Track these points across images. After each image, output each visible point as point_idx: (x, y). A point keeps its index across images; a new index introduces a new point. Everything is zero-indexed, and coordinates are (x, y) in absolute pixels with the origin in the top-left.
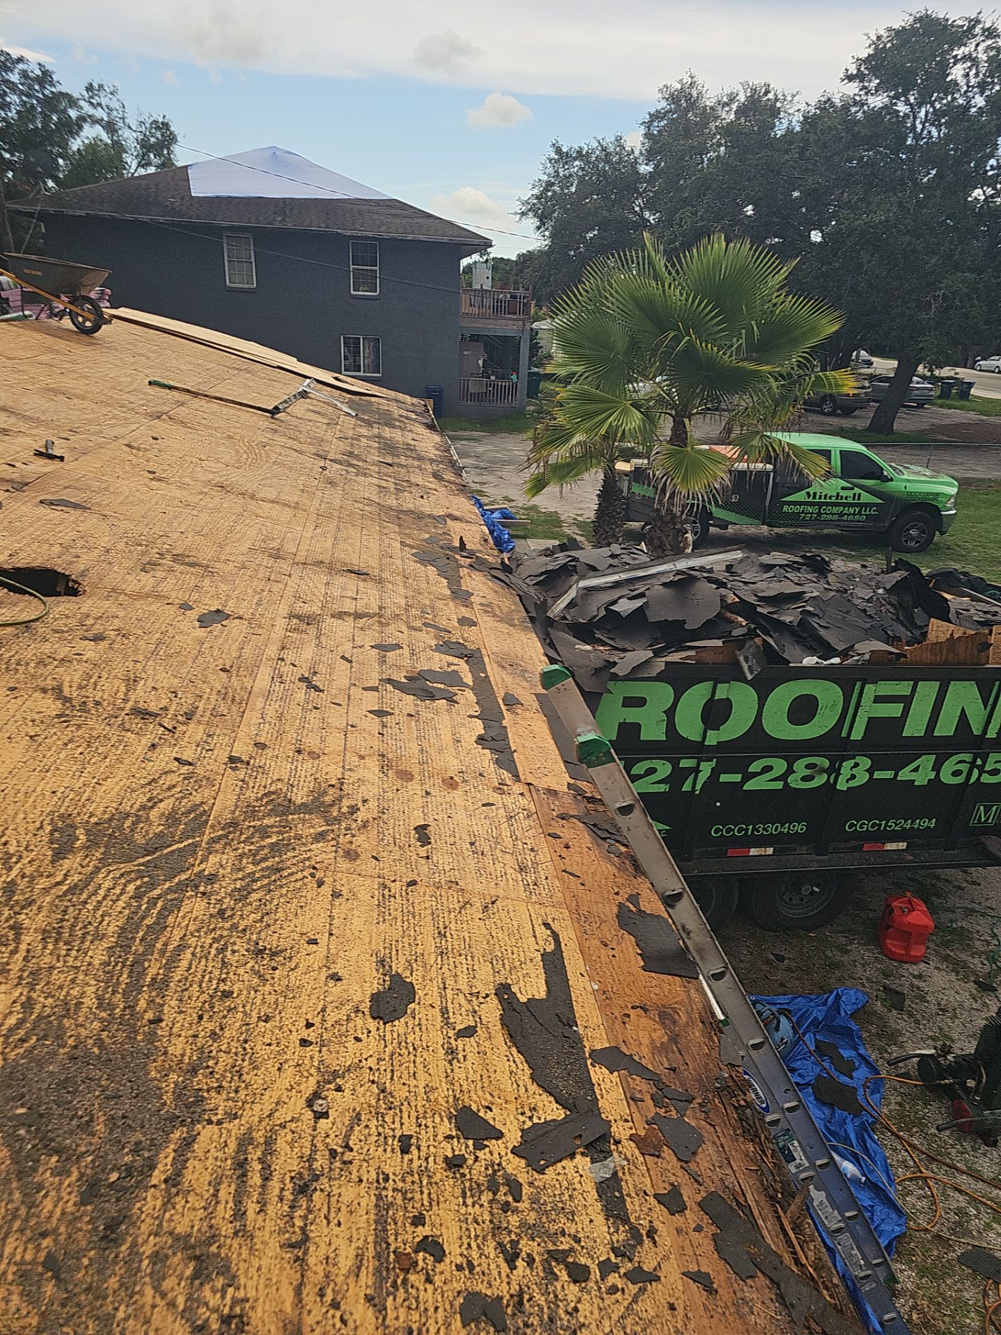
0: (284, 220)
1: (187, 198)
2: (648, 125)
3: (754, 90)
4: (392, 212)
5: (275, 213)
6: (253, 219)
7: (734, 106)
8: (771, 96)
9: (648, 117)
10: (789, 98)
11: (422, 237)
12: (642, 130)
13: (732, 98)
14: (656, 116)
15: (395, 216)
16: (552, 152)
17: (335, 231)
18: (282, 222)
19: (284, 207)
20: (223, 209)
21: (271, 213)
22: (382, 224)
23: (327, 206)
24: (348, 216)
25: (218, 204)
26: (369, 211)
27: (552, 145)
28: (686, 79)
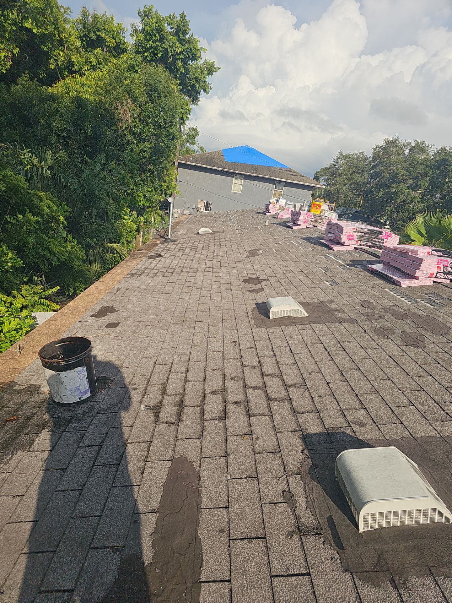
0: (256, 172)
1: (224, 162)
2: (375, 149)
3: (417, 142)
4: (291, 173)
5: (253, 170)
6: (247, 171)
7: (409, 148)
8: (424, 145)
9: (375, 146)
10: (430, 146)
11: (301, 183)
12: (372, 151)
13: (409, 144)
14: (378, 147)
15: (292, 175)
16: (338, 155)
17: (273, 178)
18: (256, 173)
19: (255, 168)
20: (236, 167)
21: (251, 169)
22: (288, 177)
23: (269, 169)
24: (276, 173)
25: (234, 165)
26: (283, 172)
27: (339, 153)
28: (395, 138)
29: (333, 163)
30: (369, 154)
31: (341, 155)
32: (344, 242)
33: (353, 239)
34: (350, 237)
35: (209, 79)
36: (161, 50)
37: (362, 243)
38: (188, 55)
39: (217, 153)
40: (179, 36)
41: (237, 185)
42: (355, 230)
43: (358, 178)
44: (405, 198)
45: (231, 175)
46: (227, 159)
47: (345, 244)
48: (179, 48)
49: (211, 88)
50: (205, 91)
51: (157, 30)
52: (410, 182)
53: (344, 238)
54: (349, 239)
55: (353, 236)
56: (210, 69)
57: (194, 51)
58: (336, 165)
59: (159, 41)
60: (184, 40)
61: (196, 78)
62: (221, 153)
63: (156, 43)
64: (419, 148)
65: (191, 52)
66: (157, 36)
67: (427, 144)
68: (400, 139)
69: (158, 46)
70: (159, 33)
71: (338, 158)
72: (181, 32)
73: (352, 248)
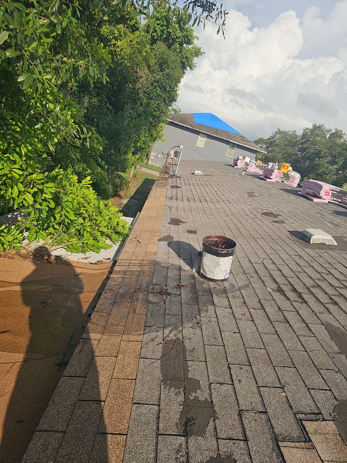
1: (194, 123)
2: (305, 130)
3: (337, 129)
4: (242, 138)
5: (215, 132)
6: (210, 132)
7: (330, 133)
8: (341, 133)
9: (305, 128)
11: (249, 147)
12: (303, 131)
13: (330, 130)
14: (307, 129)
15: (243, 140)
16: (277, 130)
17: (229, 140)
18: (217, 135)
19: (216, 131)
20: (202, 128)
21: (214, 131)
22: (240, 141)
23: (226, 133)
24: (232, 137)
25: (201, 126)
26: (236, 137)
27: (278, 129)
28: (322, 124)
29: (272, 135)
30: (300, 133)
31: (279, 130)
32: (322, 197)
33: (329, 195)
34: (327, 193)
35: (195, 60)
36: (166, 33)
37: (335, 199)
38: (185, 40)
39: (189, 115)
40: (180, 25)
41: (201, 141)
42: (331, 189)
43: (290, 150)
44: (324, 170)
45: (198, 133)
46: (196, 121)
47: (322, 198)
48: (179, 34)
49: (195, 66)
50: (190, 68)
51: (165, 18)
52: (330, 158)
53: (322, 193)
54: (325, 195)
55: (329, 193)
56: (197, 53)
57: (190, 38)
58: (274, 138)
59: (165, 26)
60: (183, 29)
61: (186, 57)
62: (192, 116)
63: (163, 27)
64: (337, 134)
65: (188, 38)
66: (165, 22)
67: (343, 133)
68: (325, 126)
69: (164, 29)
70: (166, 20)
71: (276, 132)
72: (183, 22)
73: (326, 201)
